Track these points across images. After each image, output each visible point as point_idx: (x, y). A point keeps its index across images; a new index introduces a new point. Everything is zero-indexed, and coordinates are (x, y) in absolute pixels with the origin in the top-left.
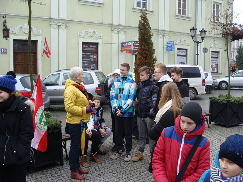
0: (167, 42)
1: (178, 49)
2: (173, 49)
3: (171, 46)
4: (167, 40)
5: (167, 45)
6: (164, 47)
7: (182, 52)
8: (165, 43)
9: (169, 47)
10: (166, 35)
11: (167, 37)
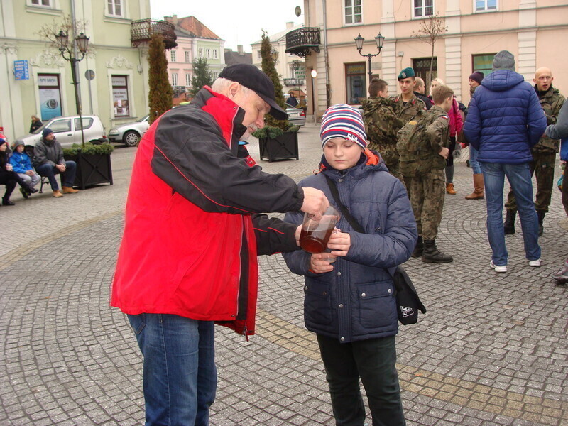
0: (15, 62)
1: (40, 75)
2: (27, 76)
3: (24, 70)
4: (12, 57)
5: (15, 69)
6: (8, 72)
7: (50, 80)
8: (11, 63)
9: (18, 71)
10: (11, 48)
11: (12, 51)
